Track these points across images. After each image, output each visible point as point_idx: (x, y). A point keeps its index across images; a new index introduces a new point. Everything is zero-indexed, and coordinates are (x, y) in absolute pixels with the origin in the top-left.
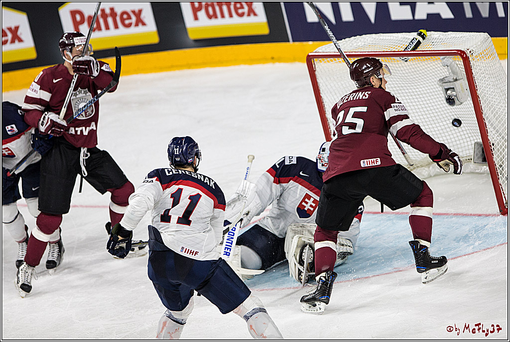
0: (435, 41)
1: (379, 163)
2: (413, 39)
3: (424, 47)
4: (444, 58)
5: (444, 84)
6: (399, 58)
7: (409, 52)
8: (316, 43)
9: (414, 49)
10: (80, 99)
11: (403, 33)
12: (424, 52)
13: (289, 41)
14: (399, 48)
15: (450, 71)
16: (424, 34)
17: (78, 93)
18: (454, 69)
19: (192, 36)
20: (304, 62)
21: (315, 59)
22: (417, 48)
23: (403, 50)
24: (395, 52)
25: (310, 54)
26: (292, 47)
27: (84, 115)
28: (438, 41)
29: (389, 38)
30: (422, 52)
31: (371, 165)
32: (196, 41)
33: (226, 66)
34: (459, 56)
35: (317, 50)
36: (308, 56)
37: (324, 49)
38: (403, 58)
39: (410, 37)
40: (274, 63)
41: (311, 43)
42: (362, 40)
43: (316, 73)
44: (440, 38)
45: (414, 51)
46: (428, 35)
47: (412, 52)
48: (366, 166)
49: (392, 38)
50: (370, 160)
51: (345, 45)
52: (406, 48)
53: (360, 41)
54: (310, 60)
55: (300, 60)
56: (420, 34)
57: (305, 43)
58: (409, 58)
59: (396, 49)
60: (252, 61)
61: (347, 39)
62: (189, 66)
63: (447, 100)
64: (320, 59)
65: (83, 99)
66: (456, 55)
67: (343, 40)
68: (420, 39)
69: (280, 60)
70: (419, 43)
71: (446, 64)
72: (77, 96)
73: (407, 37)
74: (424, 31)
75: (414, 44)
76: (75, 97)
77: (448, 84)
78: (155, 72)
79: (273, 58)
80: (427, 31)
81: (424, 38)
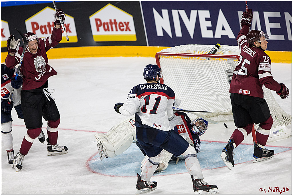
0: (225, 50)
1: (249, 93)
2: (213, 48)
3: (219, 53)
4: (229, 60)
5: (228, 73)
6: (205, 58)
7: (210, 55)
8: (161, 47)
9: (213, 54)
10: (39, 62)
11: (208, 45)
12: (218, 56)
13: (147, 46)
14: (205, 53)
15: (232, 66)
16: (219, 46)
17: (37, 59)
18: (234, 65)
19: (96, 39)
20: (154, 57)
21: (160, 56)
22: (215, 53)
23: (207, 54)
24: (203, 54)
25: (158, 53)
26: (148, 48)
27: (41, 70)
28: (226, 50)
29: (200, 47)
30: (217, 56)
31: (244, 93)
32: (97, 42)
33: (112, 56)
34: (237, 59)
35: (162, 51)
36: (157, 54)
37: (165, 51)
38: (207, 58)
39: (211, 47)
40: (138, 56)
41: (158, 47)
42: (186, 47)
43: (160, 63)
44: (227, 48)
45: (213, 55)
46: (221, 46)
47: (212, 55)
48: (242, 93)
49: (202, 47)
50: (245, 90)
51: (177, 49)
52: (209, 53)
53: (185, 47)
54: (157, 56)
55: (152, 56)
56: (217, 46)
57: (155, 47)
58: (210, 58)
59: (204, 53)
60: (127, 55)
61: (178, 46)
62: (93, 56)
63: (229, 82)
64: (163, 56)
65: (40, 61)
66: (235, 58)
67: (176, 46)
68: (217, 49)
69: (141, 55)
70: (216, 51)
71: (230, 63)
72: (37, 61)
73: (210, 47)
74: (219, 44)
75: (213, 51)
76: (36, 61)
77: (230, 73)
78: (75, 57)
79: (138, 54)
80: (221, 45)
81: (219, 48)
